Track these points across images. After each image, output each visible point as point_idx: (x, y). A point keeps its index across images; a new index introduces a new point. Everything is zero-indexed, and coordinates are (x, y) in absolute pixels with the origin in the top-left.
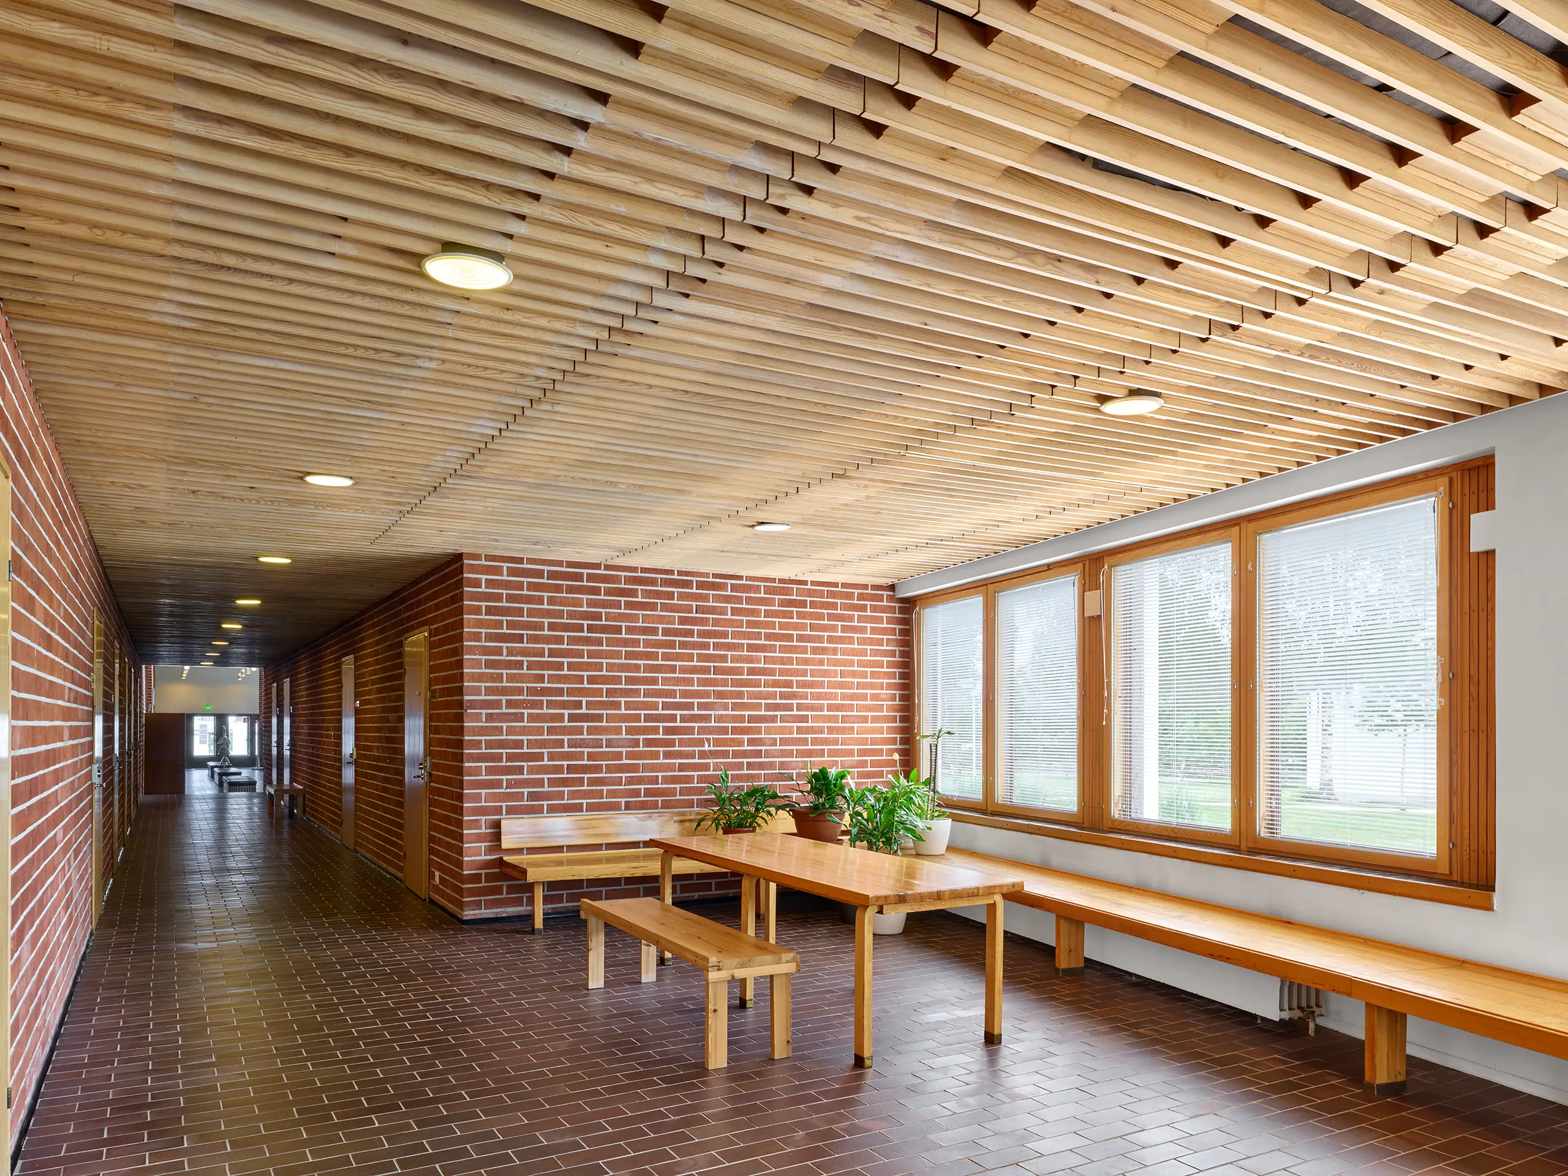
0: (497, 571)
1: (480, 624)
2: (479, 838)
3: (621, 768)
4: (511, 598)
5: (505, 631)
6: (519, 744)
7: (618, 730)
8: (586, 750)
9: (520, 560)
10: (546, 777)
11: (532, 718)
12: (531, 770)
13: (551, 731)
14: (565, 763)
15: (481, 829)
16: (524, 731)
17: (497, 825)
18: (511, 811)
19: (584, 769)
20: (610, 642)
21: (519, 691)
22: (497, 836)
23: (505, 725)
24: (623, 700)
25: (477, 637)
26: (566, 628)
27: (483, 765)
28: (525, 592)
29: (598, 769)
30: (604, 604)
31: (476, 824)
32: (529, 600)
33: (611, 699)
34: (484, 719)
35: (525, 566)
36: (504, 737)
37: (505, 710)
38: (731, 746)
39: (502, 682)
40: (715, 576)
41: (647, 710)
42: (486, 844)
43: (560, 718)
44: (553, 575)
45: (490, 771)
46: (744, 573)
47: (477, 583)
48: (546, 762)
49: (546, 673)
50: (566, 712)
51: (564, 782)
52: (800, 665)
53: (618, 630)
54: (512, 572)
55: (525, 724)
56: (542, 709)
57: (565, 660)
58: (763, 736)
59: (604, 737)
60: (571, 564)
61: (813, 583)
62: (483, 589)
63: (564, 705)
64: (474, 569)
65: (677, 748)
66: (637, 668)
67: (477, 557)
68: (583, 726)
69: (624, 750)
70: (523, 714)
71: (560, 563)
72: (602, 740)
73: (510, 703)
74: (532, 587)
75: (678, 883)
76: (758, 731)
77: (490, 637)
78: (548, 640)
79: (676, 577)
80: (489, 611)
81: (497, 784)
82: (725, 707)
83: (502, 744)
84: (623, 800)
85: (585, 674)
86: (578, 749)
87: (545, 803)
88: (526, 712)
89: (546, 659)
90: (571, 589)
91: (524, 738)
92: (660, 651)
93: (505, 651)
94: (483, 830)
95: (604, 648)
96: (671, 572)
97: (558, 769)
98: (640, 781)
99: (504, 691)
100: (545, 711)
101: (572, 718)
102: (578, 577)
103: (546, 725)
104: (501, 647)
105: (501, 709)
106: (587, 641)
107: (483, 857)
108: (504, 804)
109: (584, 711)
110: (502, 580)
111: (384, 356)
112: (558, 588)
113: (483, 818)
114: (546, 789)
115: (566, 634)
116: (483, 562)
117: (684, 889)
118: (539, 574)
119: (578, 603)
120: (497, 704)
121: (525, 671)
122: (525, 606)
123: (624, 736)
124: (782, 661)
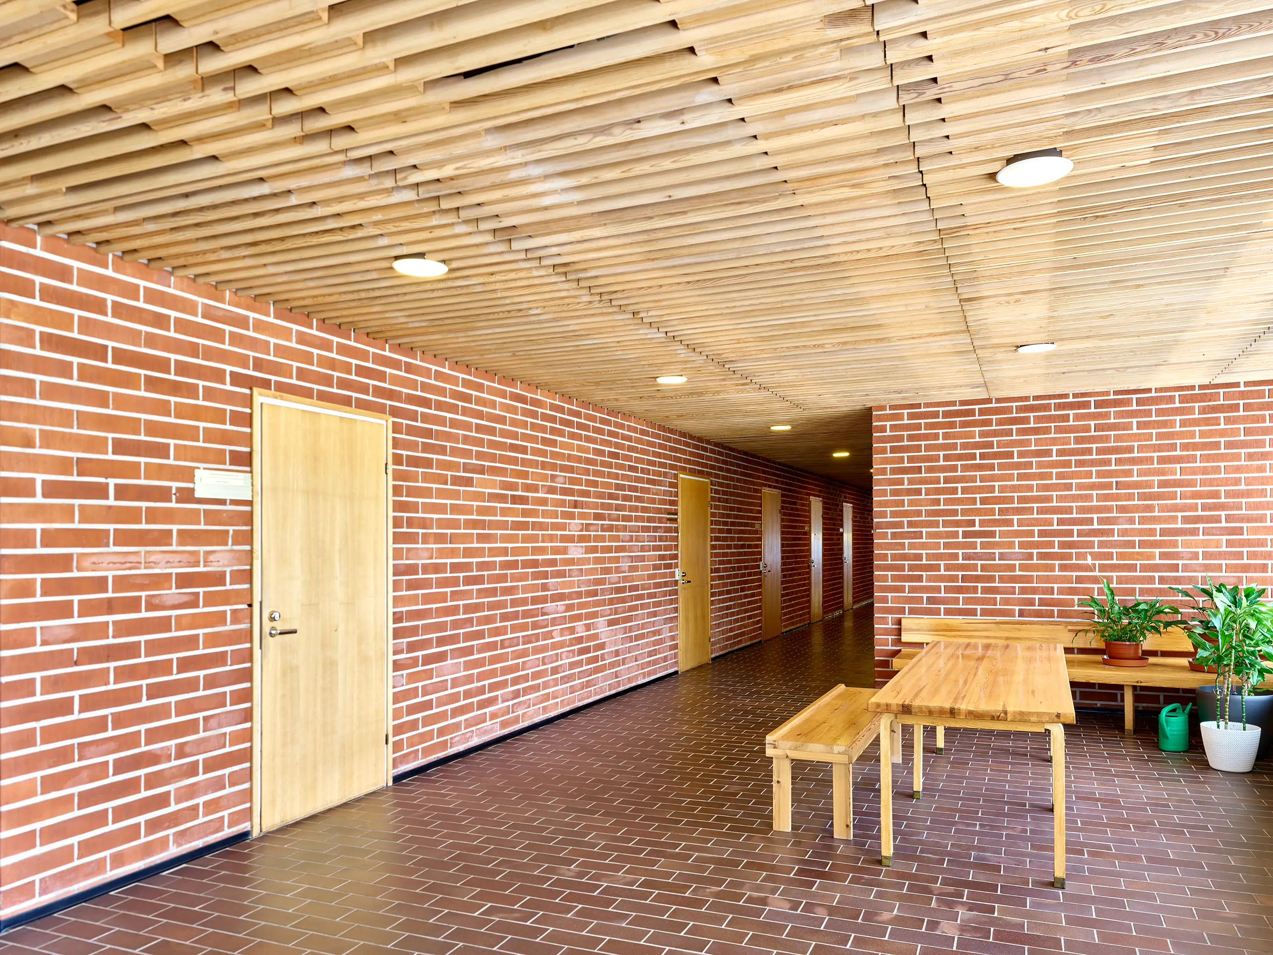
0: (899, 417)
1: (886, 461)
2: (887, 632)
3: (1014, 579)
4: (911, 438)
5: (906, 465)
6: (919, 557)
7: (1011, 545)
8: (979, 562)
9: (918, 406)
10: (942, 584)
11: (930, 535)
12: (929, 579)
13: (947, 546)
14: (960, 573)
15: (888, 624)
16: (923, 546)
17: (899, 622)
18: (912, 611)
19: (978, 579)
20: (1001, 467)
21: (919, 513)
22: (899, 632)
23: (906, 541)
24: (1015, 518)
25: (883, 471)
26: (960, 457)
27: (889, 573)
28: (923, 431)
29: (991, 579)
30: (995, 433)
31: (884, 621)
32: (926, 437)
33: (1003, 517)
34: (889, 537)
35: (922, 410)
36: (906, 551)
37: (906, 529)
38: (1138, 560)
39: (904, 507)
40: (1116, 393)
41: (1041, 526)
42: (893, 637)
43: (955, 535)
44: (946, 414)
45: (895, 578)
46: (1153, 385)
47: (883, 429)
48: (942, 572)
49: (942, 497)
50: (960, 530)
51: (960, 590)
52: (1229, 473)
53: (1010, 455)
54: (911, 416)
55: (924, 540)
56: (939, 527)
57: (959, 485)
58: (1180, 549)
59: (997, 551)
60: (963, 403)
61: (1247, 384)
62: (888, 433)
63: (958, 524)
64: (881, 418)
65: (1074, 561)
66: (1030, 488)
67: (883, 408)
68: (976, 542)
69: (1017, 563)
70: (922, 532)
71: (953, 403)
72: (995, 553)
73: (910, 524)
74: (929, 426)
75: (1078, 690)
76: (1175, 544)
77: (894, 471)
78: (943, 469)
79: (1071, 399)
80: (894, 450)
81: (901, 589)
82: (1132, 521)
83: (905, 557)
84: (1017, 608)
85: (978, 496)
86: (972, 562)
87: (942, 607)
88: (924, 530)
89: (942, 485)
90: (964, 424)
91: (924, 552)
92: (1054, 471)
93: (906, 482)
94: (890, 626)
95: (996, 472)
96: (1066, 396)
97: (954, 579)
98: (1034, 591)
99: (906, 514)
100: (941, 529)
101: (966, 535)
102: (971, 413)
103: (942, 541)
104: (903, 478)
105: (904, 528)
106: (980, 467)
107: (890, 648)
108: (907, 606)
109: (977, 528)
110: (903, 424)
111: (513, 314)
112: (952, 425)
113: (890, 616)
114: (943, 594)
115: (959, 463)
116: (888, 412)
117: (1084, 696)
118: (935, 415)
119: (972, 435)
120: (900, 525)
121: (923, 496)
122: (923, 443)
123: (1017, 550)
124: (1205, 471)
